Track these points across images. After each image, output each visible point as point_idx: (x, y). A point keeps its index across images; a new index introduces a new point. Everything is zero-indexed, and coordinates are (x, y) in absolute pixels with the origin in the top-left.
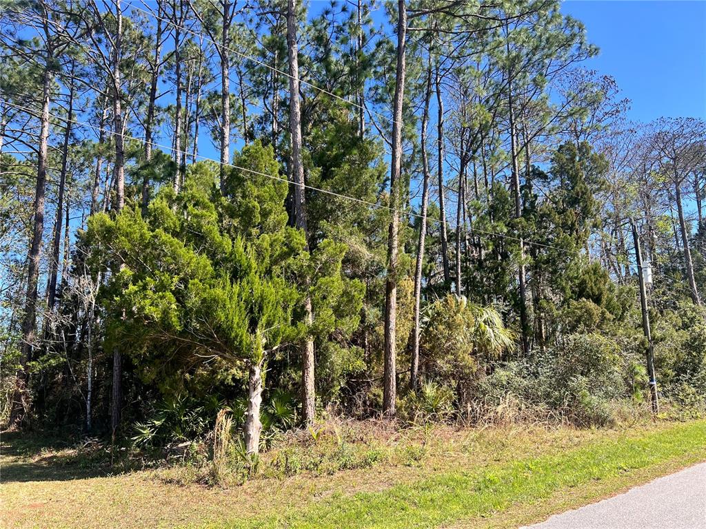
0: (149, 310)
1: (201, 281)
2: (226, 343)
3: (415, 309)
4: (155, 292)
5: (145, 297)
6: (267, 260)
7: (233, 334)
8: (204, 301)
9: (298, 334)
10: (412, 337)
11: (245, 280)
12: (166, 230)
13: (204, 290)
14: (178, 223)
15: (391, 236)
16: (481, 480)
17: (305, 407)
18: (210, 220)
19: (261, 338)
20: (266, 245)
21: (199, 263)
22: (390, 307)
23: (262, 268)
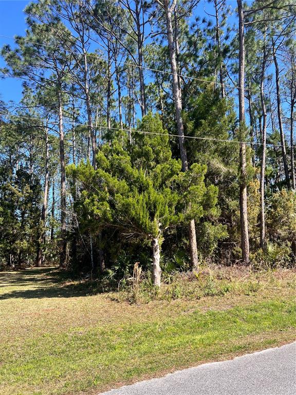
0: (96, 212)
1: (121, 194)
2: (137, 226)
3: (261, 200)
4: (98, 202)
5: (94, 205)
6: (160, 179)
7: (141, 222)
9: (179, 219)
11: (145, 192)
12: (103, 169)
13: (123, 199)
14: (109, 164)
17: (192, 259)
18: (126, 161)
20: (158, 171)
21: (120, 185)
22: (243, 199)
23: (157, 184)
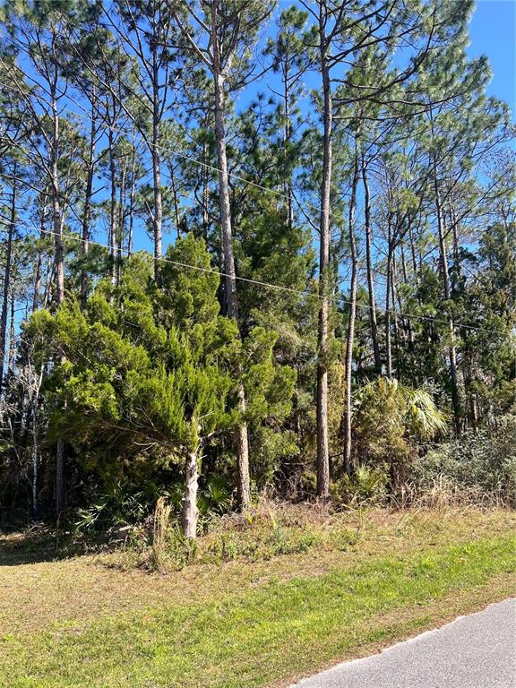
0: (90, 401)
1: (138, 372)
2: (162, 430)
3: (346, 393)
4: (94, 383)
5: (85, 388)
6: (201, 349)
7: (170, 423)
8: (141, 391)
9: (232, 421)
10: (344, 421)
11: (180, 369)
12: (104, 323)
13: (141, 381)
14: (115, 316)
15: (321, 322)
16: (416, 565)
17: (240, 492)
18: (146, 313)
19: (196, 426)
20: (199, 334)
21: (135, 354)
22: (322, 391)
23: (196, 357)
